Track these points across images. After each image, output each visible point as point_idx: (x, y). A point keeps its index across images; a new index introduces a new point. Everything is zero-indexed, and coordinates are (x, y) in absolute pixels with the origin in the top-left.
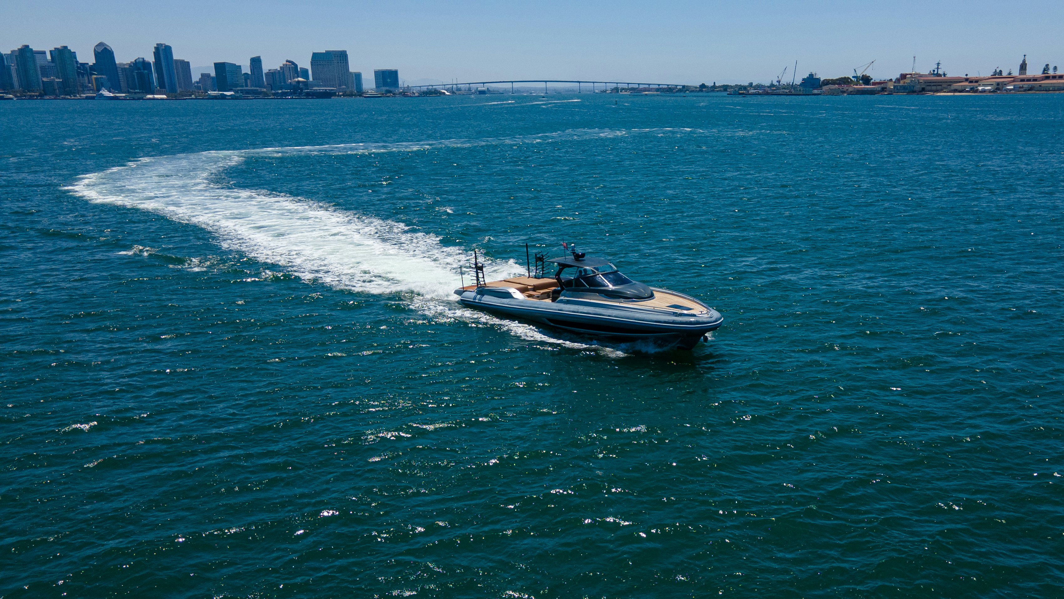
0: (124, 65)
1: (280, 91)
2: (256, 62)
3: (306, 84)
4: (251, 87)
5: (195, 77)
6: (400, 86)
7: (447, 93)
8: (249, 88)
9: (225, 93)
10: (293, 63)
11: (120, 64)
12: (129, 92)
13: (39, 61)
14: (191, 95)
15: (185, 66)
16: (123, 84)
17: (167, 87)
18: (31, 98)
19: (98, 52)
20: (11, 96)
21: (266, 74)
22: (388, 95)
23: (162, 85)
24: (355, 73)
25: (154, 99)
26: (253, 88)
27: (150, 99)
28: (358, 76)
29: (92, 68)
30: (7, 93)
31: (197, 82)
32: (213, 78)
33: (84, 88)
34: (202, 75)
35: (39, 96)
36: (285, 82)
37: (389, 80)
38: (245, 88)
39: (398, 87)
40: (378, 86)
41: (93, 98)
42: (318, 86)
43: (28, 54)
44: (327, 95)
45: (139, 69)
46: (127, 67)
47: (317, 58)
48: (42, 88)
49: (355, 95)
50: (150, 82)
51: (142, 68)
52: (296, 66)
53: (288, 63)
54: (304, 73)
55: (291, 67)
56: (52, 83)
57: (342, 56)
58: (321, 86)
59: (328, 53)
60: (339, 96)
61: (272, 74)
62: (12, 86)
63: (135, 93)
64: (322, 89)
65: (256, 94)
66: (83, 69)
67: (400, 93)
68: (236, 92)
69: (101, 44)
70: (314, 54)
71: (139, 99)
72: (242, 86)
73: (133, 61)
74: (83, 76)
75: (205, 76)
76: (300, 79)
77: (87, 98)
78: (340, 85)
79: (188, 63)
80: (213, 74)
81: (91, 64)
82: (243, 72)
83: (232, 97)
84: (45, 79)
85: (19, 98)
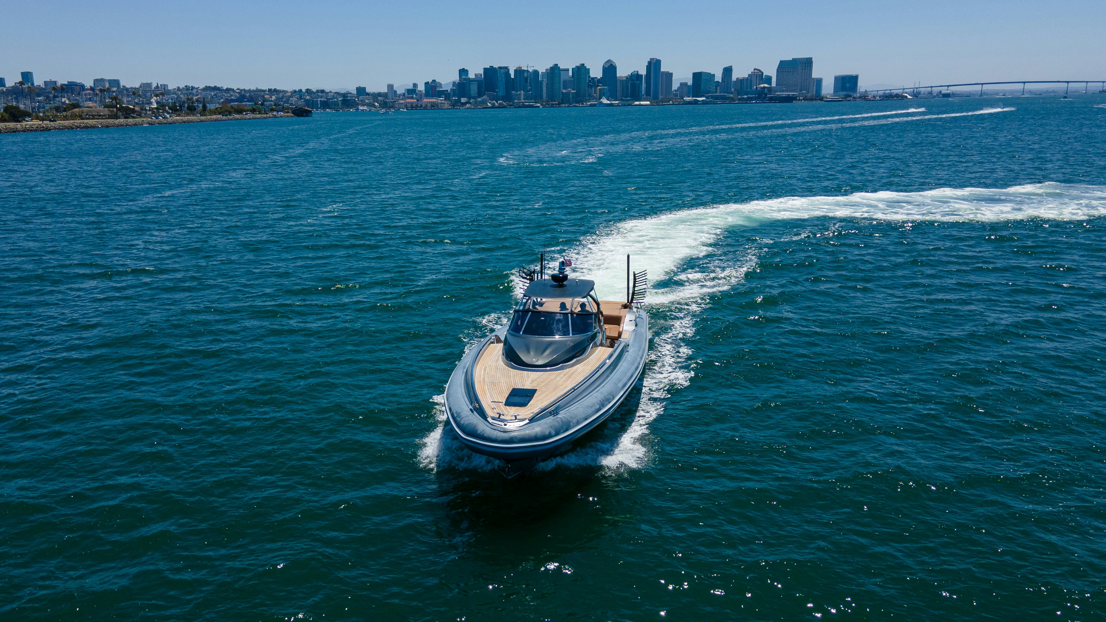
0: (622, 77)
1: (746, 97)
2: (728, 71)
3: (770, 89)
4: (721, 93)
5: (675, 86)
6: (858, 91)
7: (909, 97)
8: (718, 94)
9: (698, 99)
10: (760, 71)
11: (620, 77)
12: (622, 100)
13: (563, 77)
14: (669, 102)
15: (669, 76)
16: (619, 94)
17: (652, 94)
18: (552, 106)
19: (606, 68)
20: (539, 105)
21: (735, 82)
22: (848, 99)
23: (648, 93)
24: (816, 79)
25: (640, 105)
26: (722, 94)
27: (637, 105)
28: (819, 81)
29: (599, 81)
30: (536, 103)
31: (676, 91)
32: (689, 86)
33: (591, 97)
34: (681, 84)
35: (558, 104)
36: (751, 88)
37: (848, 85)
38: (715, 94)
39: (856, 91)
40: (835, 91)
41: (595, 105)
42: (781, 92)
43: (557, 71)
44: (789, 99)
45: (633, 80)
46: (625, 79)
47: (784, 67)
48: (561, 98)
49: (815, 100)
50: (640, 91)
51: (635, 80)
52: (763, 73)
53: (756, 71)
54: (769, 79)
55: (758, 75)
56: (568, 94)
57: (808, 63)
58: (783, 91)
59: (794, 60)
60: (799, 100)
61: (741, 81)
62: (541, 96)
63: (627, 100)
64: (785, 94)
65: (724, 99)
66: (594, 82)
67: (860, 97)
68: (707, 98)
69: (609, 61)
70: (781, 61)
71: (628, 105)
72: (713, 93)
73: (630, 74)
74: (591, 88)
75: (683, 85)
76: (766, 85)
77: (591, 105)
78: (801, 91)
79: (672, 74)
80: (690, 83)
81: (599, 78)
82: (716, 80)
83: (704, 103)
84: (564, 91)
85: (544, 106)
